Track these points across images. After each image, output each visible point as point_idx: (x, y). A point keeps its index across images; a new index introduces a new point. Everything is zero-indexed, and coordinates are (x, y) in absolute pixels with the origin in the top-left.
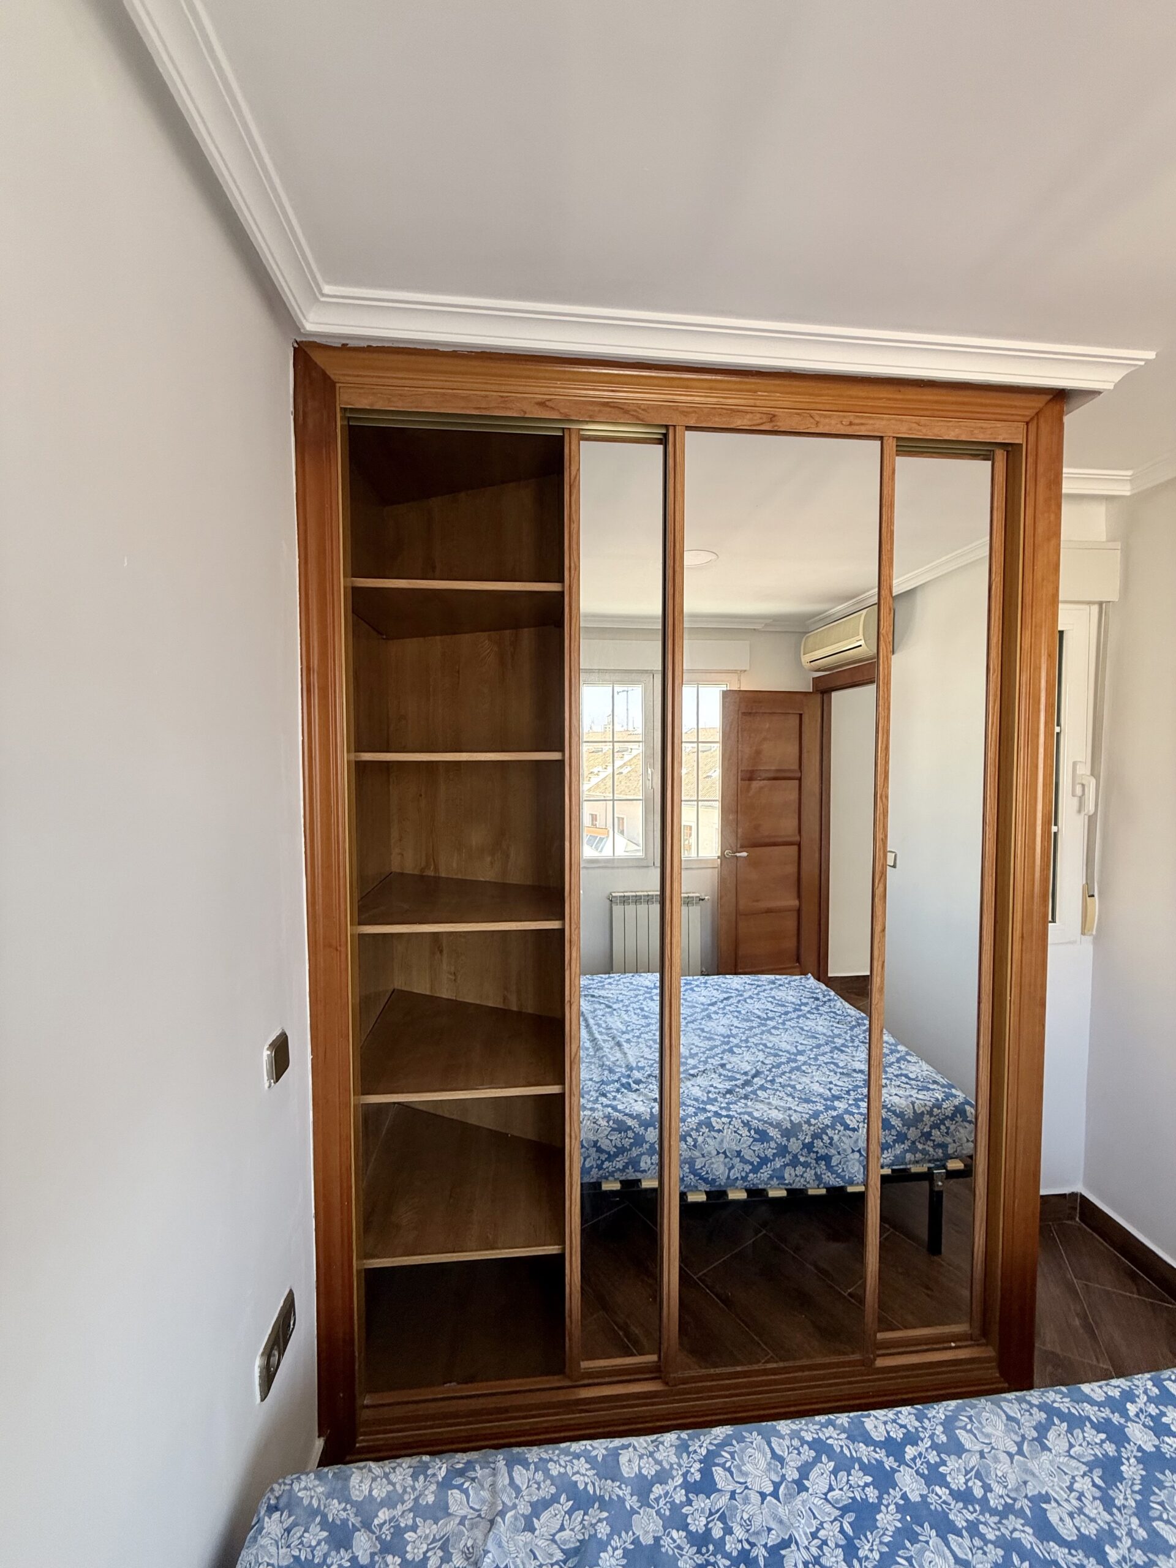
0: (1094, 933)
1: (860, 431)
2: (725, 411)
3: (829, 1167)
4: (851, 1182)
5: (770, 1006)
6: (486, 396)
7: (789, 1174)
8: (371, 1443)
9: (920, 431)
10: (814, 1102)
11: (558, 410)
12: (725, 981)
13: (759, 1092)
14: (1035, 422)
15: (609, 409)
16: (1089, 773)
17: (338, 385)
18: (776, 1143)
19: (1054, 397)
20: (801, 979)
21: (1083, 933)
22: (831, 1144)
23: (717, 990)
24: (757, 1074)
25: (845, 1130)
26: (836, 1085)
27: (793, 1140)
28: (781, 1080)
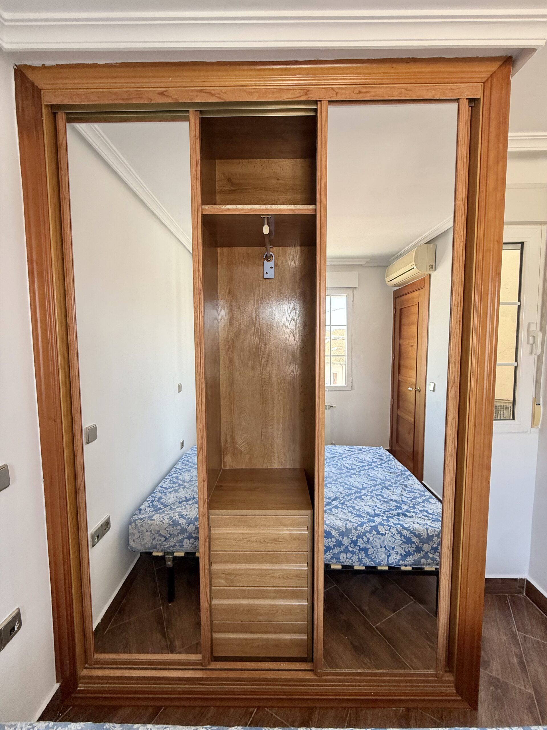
0: (539, 427)
1: (366, 97)
2: (275, 90)
3: (367, 555)
4: (380, 565)
5: (355, 462)
6: (128, 91)
7: (343, 557)
8: (86, 688)
9: (407, 94)
10: (362, 517)
11: (171, 97)
12: (334, 448)
13: (333, 510)
14: (489, 81)
15: (203, 94)
16: (538, 329)
17: (42, 91)
18: (335, 539)
19: (504, 63)
20: (377, 449)
21: (532, 427)
22: (368, 542)
23: (329, 453)
24: (336, 499)
25: (377, 534)
26: (379, 508)
27: (345, 538)
28: (348, 503)
